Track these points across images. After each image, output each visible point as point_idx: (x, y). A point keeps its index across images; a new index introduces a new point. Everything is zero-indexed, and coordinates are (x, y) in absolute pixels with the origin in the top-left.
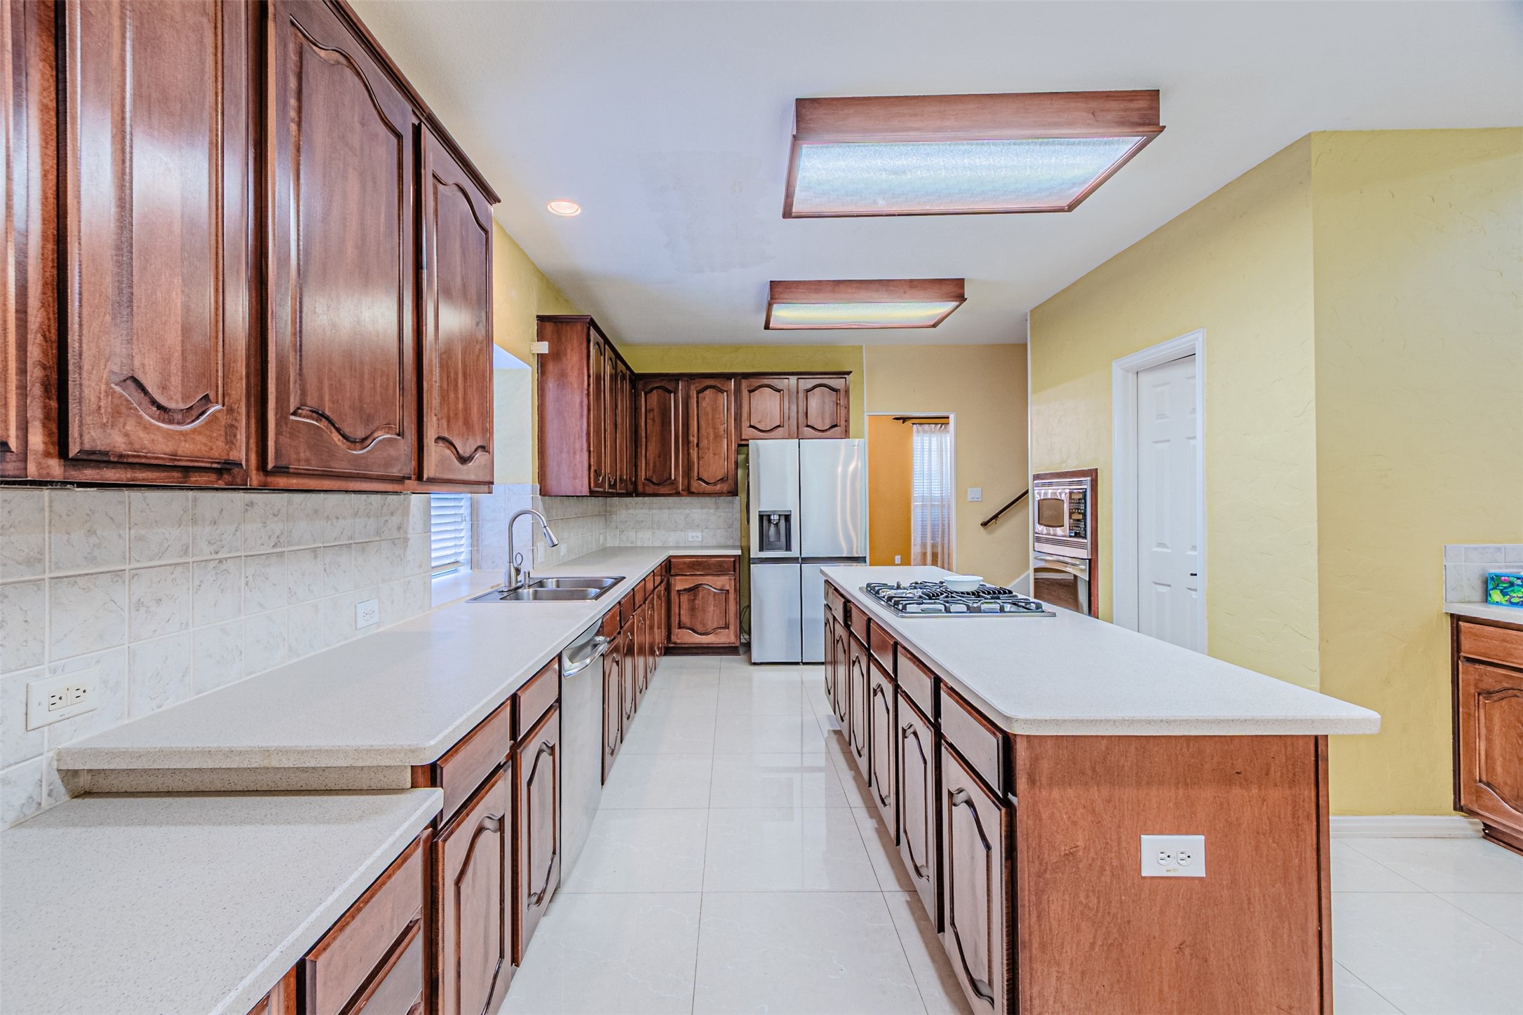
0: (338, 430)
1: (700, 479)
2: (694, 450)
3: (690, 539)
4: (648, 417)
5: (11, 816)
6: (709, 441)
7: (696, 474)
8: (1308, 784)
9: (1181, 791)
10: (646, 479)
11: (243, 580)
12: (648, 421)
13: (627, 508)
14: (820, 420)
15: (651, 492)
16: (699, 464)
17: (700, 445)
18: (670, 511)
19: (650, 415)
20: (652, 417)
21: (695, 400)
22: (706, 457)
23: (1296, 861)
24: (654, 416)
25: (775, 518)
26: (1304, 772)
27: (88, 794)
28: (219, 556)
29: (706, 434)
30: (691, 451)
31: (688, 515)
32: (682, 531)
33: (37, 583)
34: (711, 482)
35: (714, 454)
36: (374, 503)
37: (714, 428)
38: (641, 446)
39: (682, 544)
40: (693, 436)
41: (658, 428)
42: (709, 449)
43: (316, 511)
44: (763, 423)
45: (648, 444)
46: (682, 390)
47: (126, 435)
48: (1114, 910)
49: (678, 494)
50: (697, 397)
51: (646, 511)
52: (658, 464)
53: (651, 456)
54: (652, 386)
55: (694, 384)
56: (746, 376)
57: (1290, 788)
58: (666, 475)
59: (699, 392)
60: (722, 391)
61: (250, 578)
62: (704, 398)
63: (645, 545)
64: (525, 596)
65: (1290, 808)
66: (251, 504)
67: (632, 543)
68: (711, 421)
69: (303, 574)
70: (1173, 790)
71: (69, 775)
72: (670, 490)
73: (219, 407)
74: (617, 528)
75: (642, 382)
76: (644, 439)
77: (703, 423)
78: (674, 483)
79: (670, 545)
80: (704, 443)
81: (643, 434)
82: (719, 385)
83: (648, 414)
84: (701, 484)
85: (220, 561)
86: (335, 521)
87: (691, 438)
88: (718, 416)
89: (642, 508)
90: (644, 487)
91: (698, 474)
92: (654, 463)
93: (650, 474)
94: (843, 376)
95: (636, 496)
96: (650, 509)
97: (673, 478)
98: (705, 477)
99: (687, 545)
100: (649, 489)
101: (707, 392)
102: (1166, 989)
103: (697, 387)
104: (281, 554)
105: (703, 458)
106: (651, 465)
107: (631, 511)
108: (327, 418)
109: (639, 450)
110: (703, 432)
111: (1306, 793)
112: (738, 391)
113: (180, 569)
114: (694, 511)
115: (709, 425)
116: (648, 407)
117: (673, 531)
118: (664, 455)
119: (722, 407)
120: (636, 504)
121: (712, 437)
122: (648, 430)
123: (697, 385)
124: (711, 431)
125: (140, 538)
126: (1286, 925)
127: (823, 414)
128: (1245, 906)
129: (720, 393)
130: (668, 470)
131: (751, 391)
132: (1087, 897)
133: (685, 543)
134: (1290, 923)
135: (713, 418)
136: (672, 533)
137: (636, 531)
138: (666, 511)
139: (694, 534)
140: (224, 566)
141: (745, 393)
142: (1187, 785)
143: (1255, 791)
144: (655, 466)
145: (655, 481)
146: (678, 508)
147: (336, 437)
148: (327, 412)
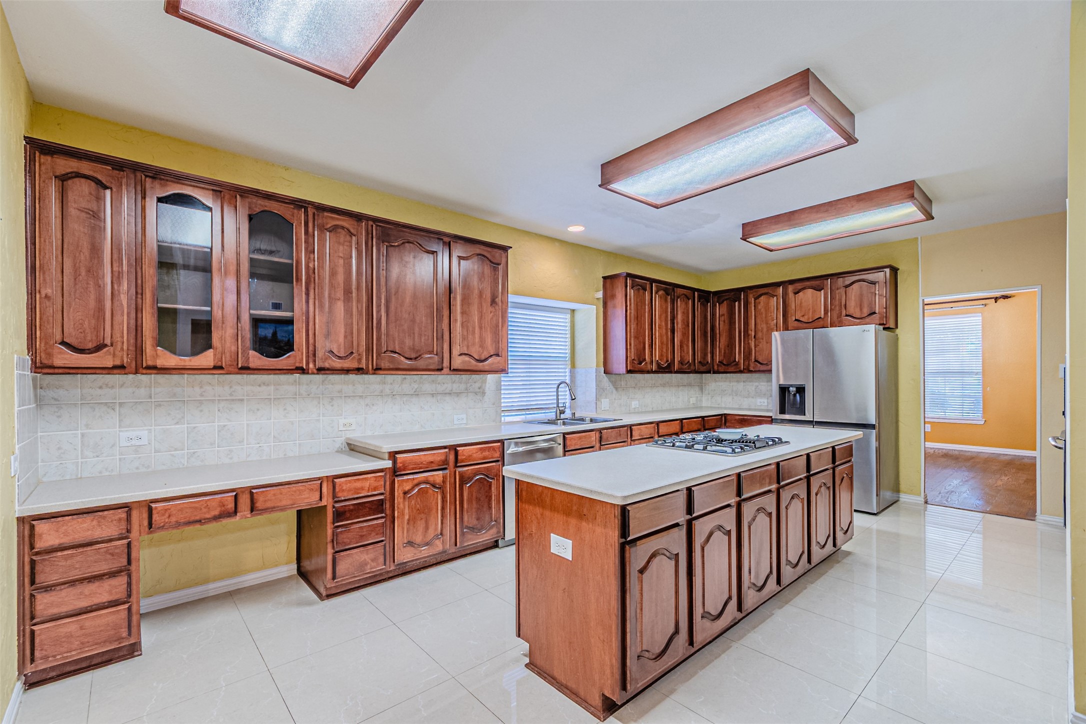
0: (403, 356)
1: (756, 361)
2: (752, 340)
3: (759, 404)
4: (720, 320)
5: (336, 449)
6: (763, 334)
7: (753, 358)
8: (611, 529)
9: (565, 518)
10: (719, 362)
11: (402, 402)
12: (720, 322)
13: (716, 381)
14: (858, 310)
15: (723, 371)
16: (755, 350)
17: (757, 337)
18: (745, 384)
19: (722, 319)
20: (723, 319)
21: (753, 305)
22: (761, 345)
23: (606, 567)
24: (724, 319)
25: (793, 389)
26: (610, 522)
27: (353, 450)
28: (393, 394)
29: (760, 328)
30: (750, 341)
31: (758, 386)
32: (753, 397)
33: (341, 397)
34: (765, 363)
35: (767, 343)
36: (464, 378)
37: (767, 323)
38: (716, 340)
39: (753, 407)
40: (751, 331)
41: (727, 327)
42: (763, 339)
43: (433, 381)
44: (806, 317)
45: (721, 339)
46: (744, 299)
47: (329, 363)
48: (543, 564)
49: (741, 372)
50: (755, 303)
51: (728, 383)
52: (727, 351)
53: (722, 347)
54: (723, 299)
55: (752, 293)
56: (792, 282)
57: (604, 529)
58: (732, 359)
59: (755, 299)
60: (773, 296)
61: (405, 402)
62: (760, 303)
63: (727, 406)
64: (559, 423)
65: (604, 539)
66: (405, 378)
67: (719, 405)
68: (764, 319)
69: (427, 402)
70: (562, 516)
71: (349, 444)
72: (735, 369)
73: (356, 354)
74: (709, 394)
75: (716, 297)
76: (718, 335)
77: (758, 321)
78: (737, 364)
79: (744, 407)
80: (759, 335)
81: (718, 332)
82: (771, 292)
83: (720, 318)
84: (757, 365)
85: (394, 395)
86: (442, 384)
87: (750, 332)
88: (770, 315)
89: (725, 381)
90: (718, 367)
91: (755, 357)
92: (725, 350)
93: (722, 358)
94: (882, 270)
95: (713, 373)
96: (730, 382)
97: (737, 360)
98: (760, 360)
99: (756, 408)
100: (721, 369)
101: (762, 298)
102: (559, 608)
103: (754, 295)
104: (418, 395)
105: (758, 346)
106: (723, 352)
107: (717, 383)
108: (398, 353)
109: (715, 342)
110: (759, 327)
111: (611, 533)
112: (785, 295)
113: (379, 397)
114: (761, 383)
115: (763, 321)
116: (720, 314)
117: (746, 397)
118: (731, 345)
119: (773, 308)
120: (722, 378)
121: (765, 330)
122: (721, 329)
123: (754, 294)
124: (764, 326)
125: (368, 388)
126: (602, 597)
127: (861, 305)
128: (587, 581)
129: (771, 298)
130: (734, 355)
131: (796, 293)
132: (535, 555)
133: (755, 406)
134: (604, 598)
135: (766, 317)
136: (745, 399)
137: (721, 397)
138: (742, 383)
139: (762, 400)
140: (395, 397)
141: (791, 295)
142: (567, 515)
143: (591, 526)
144: (725, 353)
145: (725, 363)
146: (750, 382)
147: (402, 358)
148: (397, 351)
